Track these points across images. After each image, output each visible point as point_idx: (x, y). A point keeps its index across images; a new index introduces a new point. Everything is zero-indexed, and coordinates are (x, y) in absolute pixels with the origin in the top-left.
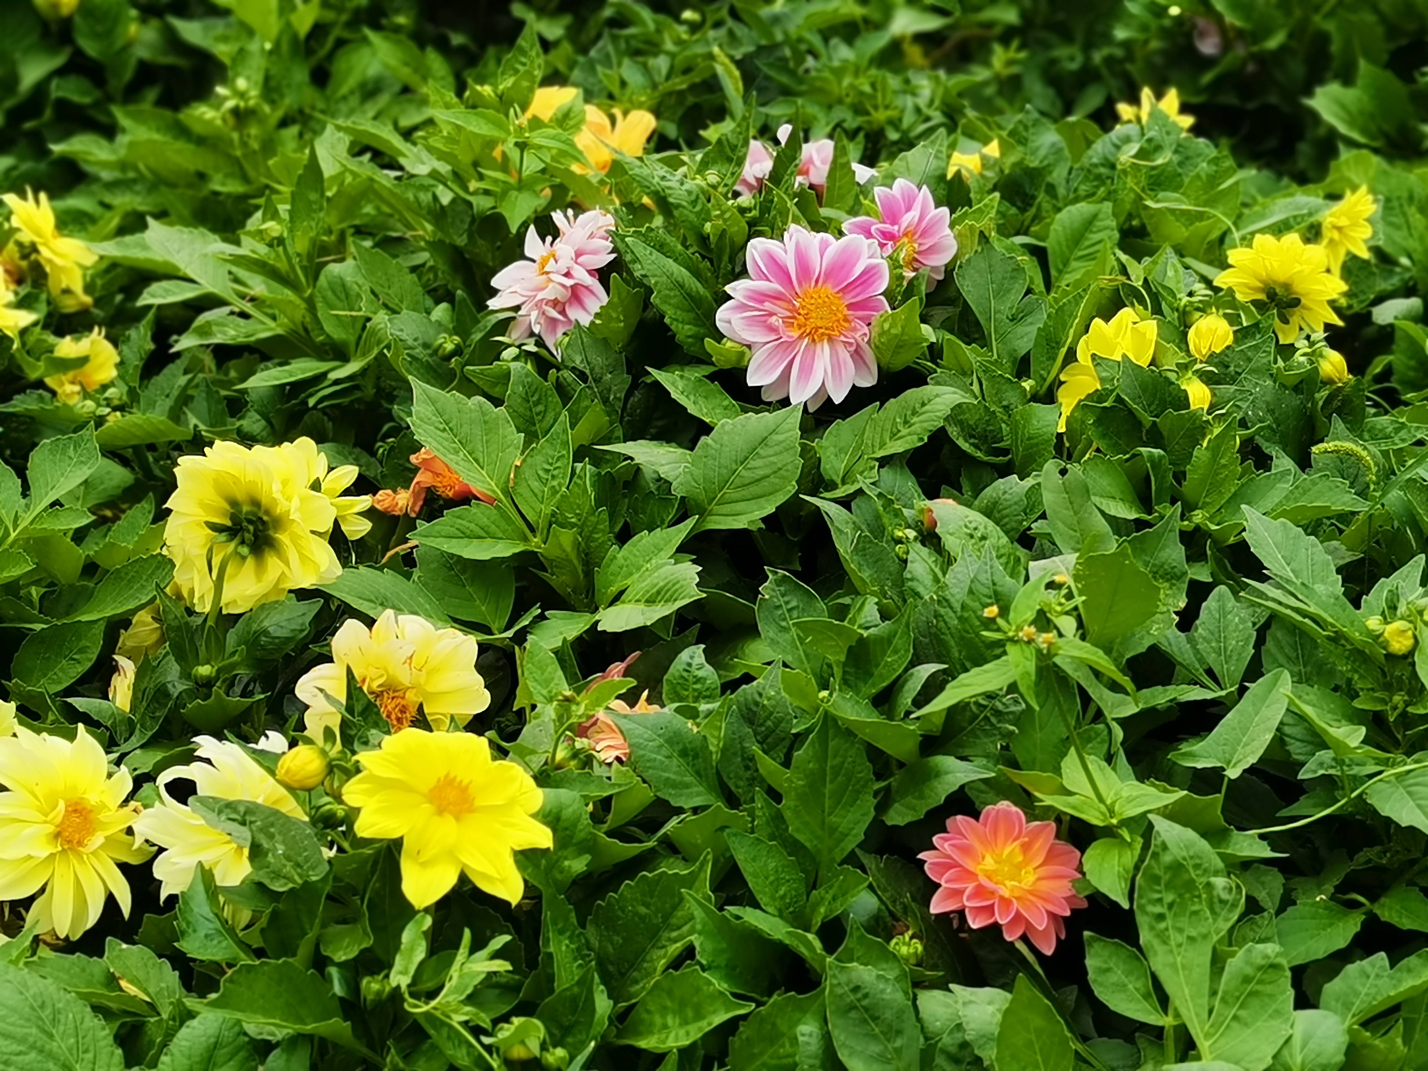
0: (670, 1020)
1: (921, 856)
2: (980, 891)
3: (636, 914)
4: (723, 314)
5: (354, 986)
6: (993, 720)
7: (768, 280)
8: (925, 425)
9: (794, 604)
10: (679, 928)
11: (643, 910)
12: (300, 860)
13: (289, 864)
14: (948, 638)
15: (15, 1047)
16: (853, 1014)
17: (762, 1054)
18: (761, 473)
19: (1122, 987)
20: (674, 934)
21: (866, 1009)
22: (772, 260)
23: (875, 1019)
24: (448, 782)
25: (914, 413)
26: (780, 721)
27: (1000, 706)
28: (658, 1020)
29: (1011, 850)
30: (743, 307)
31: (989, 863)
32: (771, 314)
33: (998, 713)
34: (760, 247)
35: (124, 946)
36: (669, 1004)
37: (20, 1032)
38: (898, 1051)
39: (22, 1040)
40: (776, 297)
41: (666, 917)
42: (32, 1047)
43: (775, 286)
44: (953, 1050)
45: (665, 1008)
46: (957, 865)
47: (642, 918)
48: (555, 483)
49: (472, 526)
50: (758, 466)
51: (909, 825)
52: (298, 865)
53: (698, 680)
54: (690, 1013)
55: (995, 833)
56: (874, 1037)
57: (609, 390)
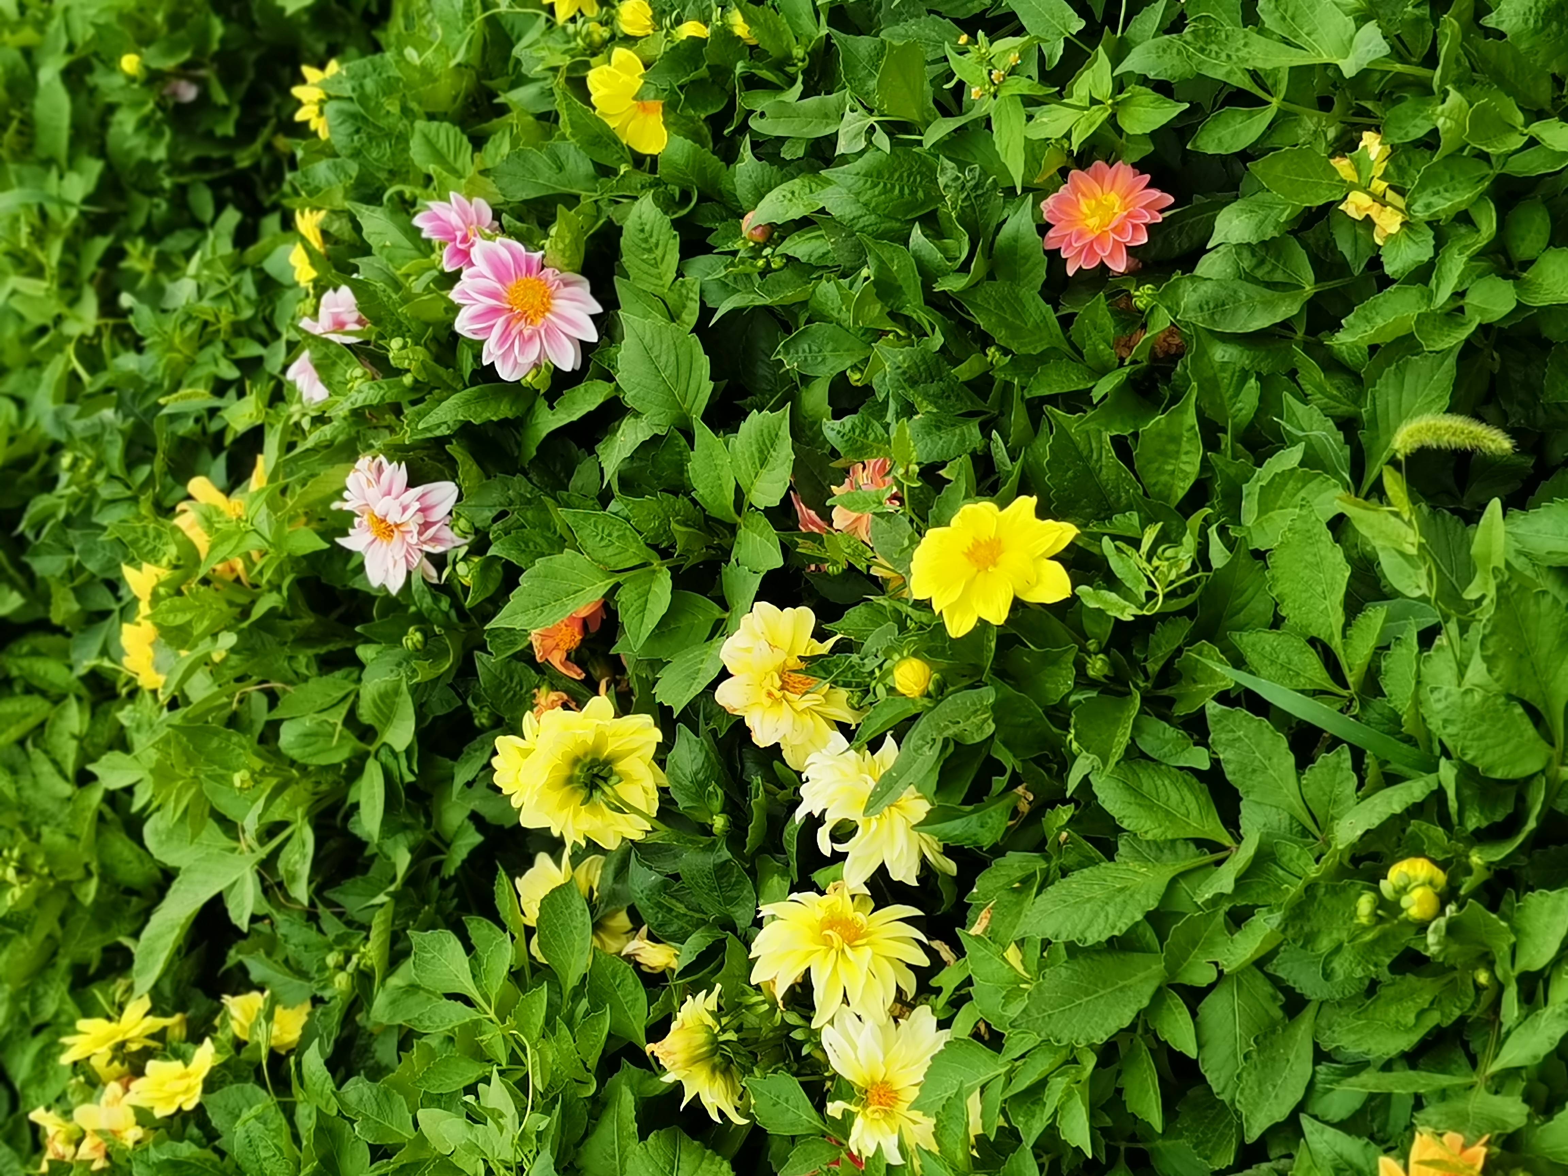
0: (1170, 468)
1: (1070, 273)
2: (1119, 230)
3: (1071, 480)
4: (506, 373)
5: (1092, 684)
6: (980, 192)
7: (492, 326)
8: (664, 230)
9: (806, 347)
10: (1092, 451)
11: (1070, 474)
12: (972, 709)
13: (972, 719)
14: (883, 226)
15: (1101, 920)
16: (1217, 317)
17: (1221, 397)
18: (673, 358)
19: (1236, 133)
20: (1095, 456)
21: (1216, 307)
22: (477, 318)
23: (1223, 305)
24: (970, 555)
25: (646, 241)
26: (924, 359)
27: (972, 183)
28: (1164, 478)
29: (1085, 206)
30: (505, 356)
31: (1093, 222)
32: (521, 332)
33: (976, 187)
34: (465, 323)
35: (975, 890)
36: (1156, 465)
37: (1088, 914)
38: (1248, 297)
39: (1096, 915)
40: (508, 323)
41: (1081, 458)
42: (1102, 908)
43: (500, 322)
44: (1254, 261)
45: (1158, 469)
46: (1092, 243)
47: (1075, 477)
48: (615, 534)
49: (636, 604)
50: (666, 359)
51: (1048, 272)
52: (976, 711)
53: (853, 429)
54: (1171, 447)
55: (1068, 215)
56: (1236, 309)
57: (522, 495)
